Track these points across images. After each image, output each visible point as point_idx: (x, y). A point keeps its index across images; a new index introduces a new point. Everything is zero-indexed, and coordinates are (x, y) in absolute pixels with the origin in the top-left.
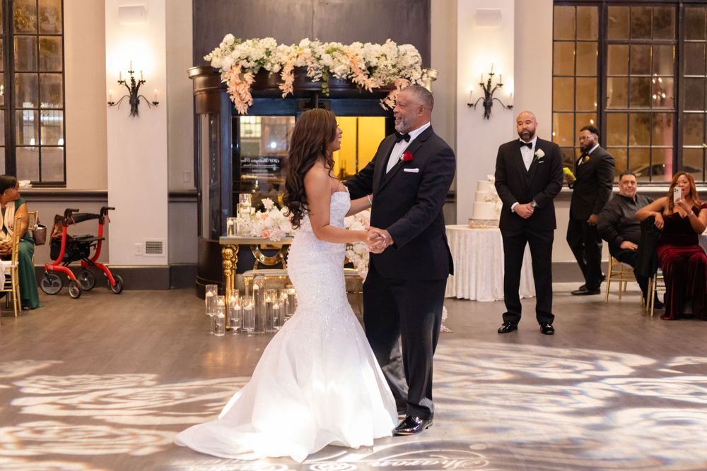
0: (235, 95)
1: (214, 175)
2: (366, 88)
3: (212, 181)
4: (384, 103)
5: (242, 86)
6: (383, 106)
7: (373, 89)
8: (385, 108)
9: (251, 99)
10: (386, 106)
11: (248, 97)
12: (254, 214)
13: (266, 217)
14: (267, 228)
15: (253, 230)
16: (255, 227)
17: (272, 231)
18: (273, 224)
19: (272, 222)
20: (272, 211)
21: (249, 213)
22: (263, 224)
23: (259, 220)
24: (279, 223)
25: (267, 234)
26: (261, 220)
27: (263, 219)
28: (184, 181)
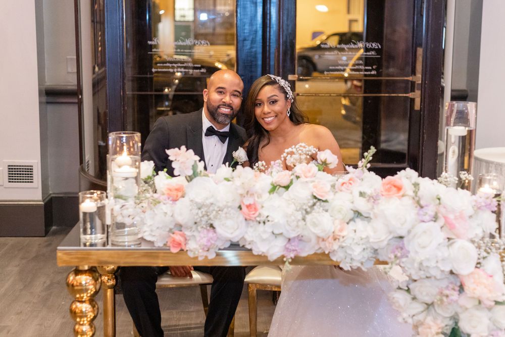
1: (99, 59)
3: (97, 69)
12: (149, 178)
13: (180, 194)
14: (181, 226)
15: (145, 228)
16: (149, 222)
17: (194, 236)
18: (197, 217)
19: (195, 211)
20: (195, 180)
21: (136, 178)
22: (171, 214)
23: (159, 202)
24: (211, 216)
25: (180, 241)
26: (165, 202)
27: (171, 198)
28: (68, 73)
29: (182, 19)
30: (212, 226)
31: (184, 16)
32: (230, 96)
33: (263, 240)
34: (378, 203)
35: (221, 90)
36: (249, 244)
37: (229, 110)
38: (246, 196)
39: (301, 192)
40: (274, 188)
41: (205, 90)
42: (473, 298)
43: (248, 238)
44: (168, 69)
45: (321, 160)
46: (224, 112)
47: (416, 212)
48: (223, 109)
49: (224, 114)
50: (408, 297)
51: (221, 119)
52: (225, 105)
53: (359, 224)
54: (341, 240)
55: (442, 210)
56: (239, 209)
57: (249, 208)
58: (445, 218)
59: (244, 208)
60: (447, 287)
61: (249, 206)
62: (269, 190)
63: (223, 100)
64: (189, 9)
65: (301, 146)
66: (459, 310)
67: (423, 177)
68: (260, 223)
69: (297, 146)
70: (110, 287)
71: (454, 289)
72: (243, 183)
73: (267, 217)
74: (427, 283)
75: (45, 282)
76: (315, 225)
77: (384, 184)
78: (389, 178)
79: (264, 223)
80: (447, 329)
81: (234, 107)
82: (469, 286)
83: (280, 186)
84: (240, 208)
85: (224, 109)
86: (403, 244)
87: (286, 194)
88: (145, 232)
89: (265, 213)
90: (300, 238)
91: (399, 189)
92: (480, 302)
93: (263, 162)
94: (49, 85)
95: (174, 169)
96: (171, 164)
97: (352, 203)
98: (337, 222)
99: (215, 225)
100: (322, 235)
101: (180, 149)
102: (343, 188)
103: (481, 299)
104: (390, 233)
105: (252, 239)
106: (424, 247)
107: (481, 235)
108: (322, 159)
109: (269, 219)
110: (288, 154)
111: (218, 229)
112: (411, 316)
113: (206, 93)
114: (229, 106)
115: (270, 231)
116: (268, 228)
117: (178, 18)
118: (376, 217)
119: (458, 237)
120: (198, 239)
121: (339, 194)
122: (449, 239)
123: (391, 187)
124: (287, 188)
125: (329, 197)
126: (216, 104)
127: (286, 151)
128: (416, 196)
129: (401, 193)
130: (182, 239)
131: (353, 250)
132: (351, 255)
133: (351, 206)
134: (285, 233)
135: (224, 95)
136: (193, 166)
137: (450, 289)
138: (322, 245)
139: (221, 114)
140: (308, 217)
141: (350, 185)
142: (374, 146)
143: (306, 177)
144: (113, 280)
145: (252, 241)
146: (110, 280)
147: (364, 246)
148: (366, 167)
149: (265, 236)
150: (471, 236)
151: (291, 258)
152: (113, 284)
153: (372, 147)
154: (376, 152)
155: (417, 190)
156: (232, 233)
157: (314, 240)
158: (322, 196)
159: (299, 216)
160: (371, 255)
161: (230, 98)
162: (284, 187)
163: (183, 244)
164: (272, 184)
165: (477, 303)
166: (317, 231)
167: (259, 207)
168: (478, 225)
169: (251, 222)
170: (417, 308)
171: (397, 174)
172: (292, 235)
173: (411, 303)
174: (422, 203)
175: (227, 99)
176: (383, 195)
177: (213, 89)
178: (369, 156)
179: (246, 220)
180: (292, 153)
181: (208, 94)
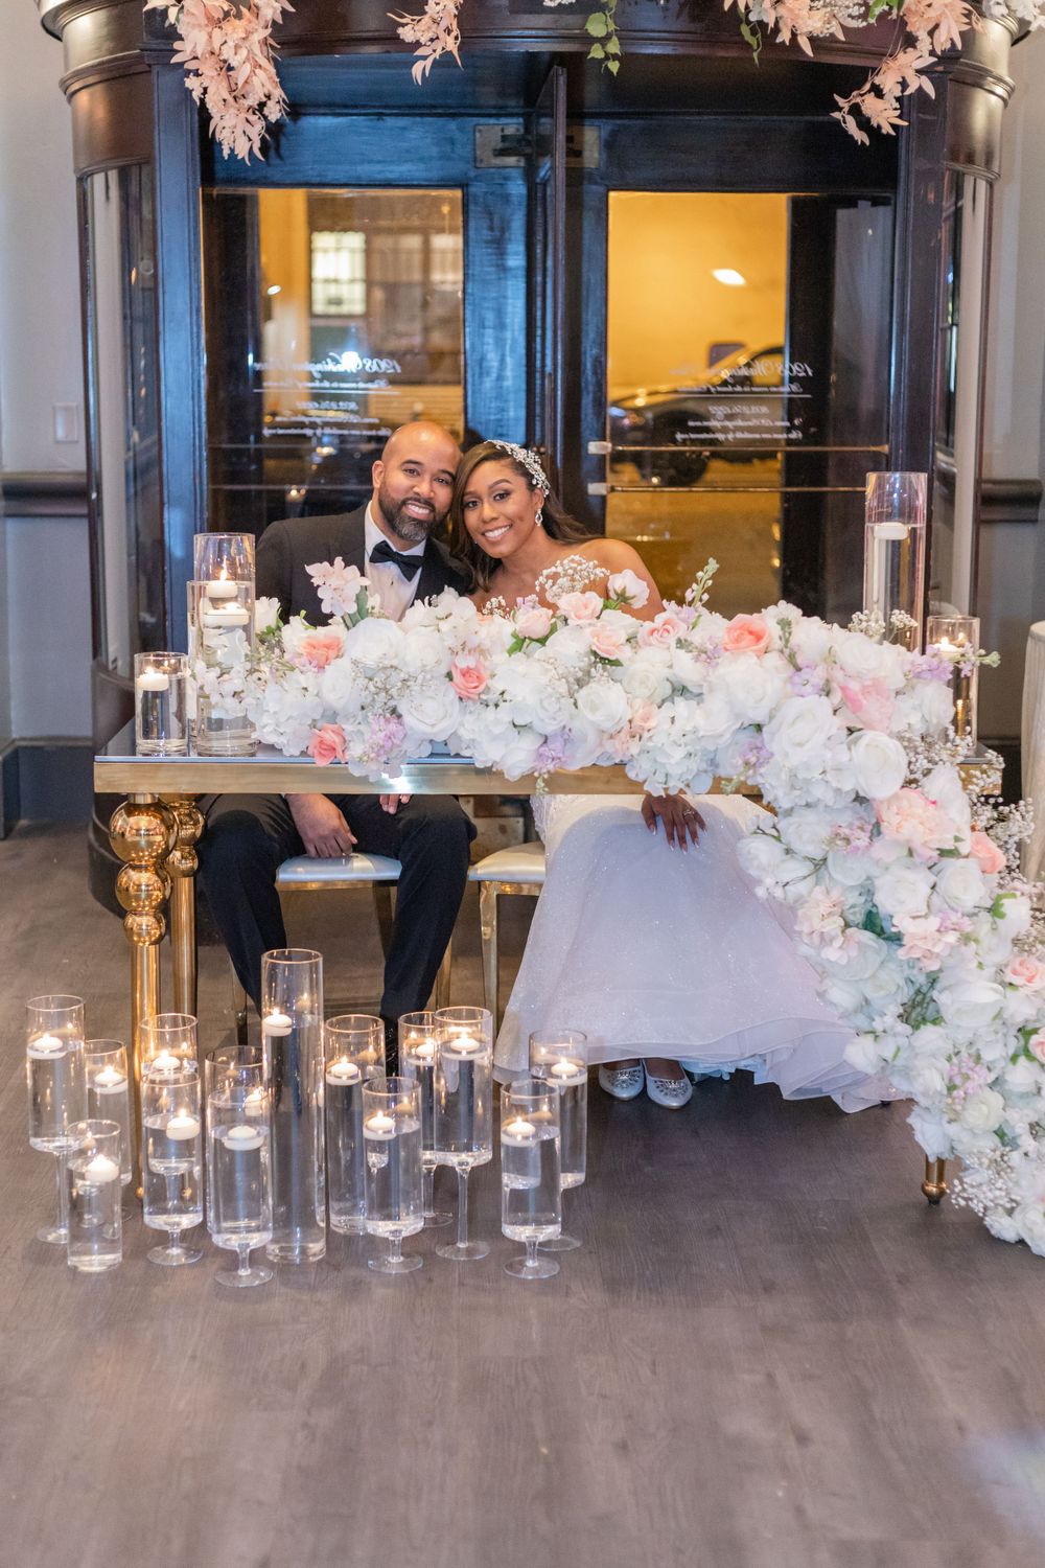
0: (209, 69)
2: (784, 37)
3: (136, 436)
4: (855, 110)
5: (235, 30)
6: (851, 126)
7: (813, 40)
8: (860, 137)
9: (278, 93)
10: (864, 123)
11: (263, 82)
12: (271, 631)
13: (332, 654)
14: (335, 714)
15: (266, 719)
16: (272, 707)
17: (360, 732)
18: (367, 692)
19: (362, 682)
20: (361, 624)
21: (246, 628)
22: (315, 693)
23: (292, 669)
24: (394, 692)
25: (334, 742)
26: (304, 669)
27: (314, 663)
28: (58, 442)
29: (333, 310)
30: (394, 711)
31: (338, 302)
32: (431, 482)
33: (495, 738)
34: (717, 664)
35: (413, 469)
36: (468, 747)
37: (427, 511)
38: (460, 652)
39: (569, 647)
40: (520, 643)
41: (378, 462)
42: (897, 843)
43: (465, 734)
44: (302, 428)
45: (615, 591)
46: (415, 516)
47: (785, 675)
48: (413, 508)
49: (414, 519)
50: (778, 848)
51: (406, 529)
52: (418, 500)
53: (681, 706)
54: (646, 735)
55: (838, 675)
56: (447, 679)
57: (468, 675)
58: (843, 689)
59: (457, 676)
60: (850, 826)
61: (466, 673)
62: (508, 647)
63: (416, 489)
64: (352, 281)
65: (573, 561)
66: (875, 872)
67: (809, 616)
68: (487, 706)
69: (566, 562)
70: (185, 874)
71: (862, 829)
72: (455, 627)
73: (502, 693)
74: (810, 816)
75: (17, 926)
76: (594, 708)
77: (729, 630)
78: (741, 617)
79: (497, 706)
80: (854, 914)
81: (437, 505)
82: (890, 819)
83: (532, 640)
84: (449, 676)
85: (416, 509)
86: (762, 741)
87: (539, 652)
88: (264, 727)
89: (497, 685)
90: (566, 735)
91: (758, 637)
92: (911, 853)
93: (500, 598)
94: (12, 474)
95: (321, 600)
96: (316, 594)
97: (671, 667)
98: (638, 703)
99: (400, 710)
100: (608, 725)
101: (332, 564)
102: (652, 640)
103: (913, 845)
104: (737, 716)
105: (472, 736)
106: (800, 745)
107: (920, 728)
108: (617, 588)
109: (506, 696)
110: (548, 577)
111: (407, 719)
112: (781, 885)
113: (379, 469)
114: (428, 503)
115: (507, 719)
116: (504, 714)
117: (319, 308)
118: (711, 690)
119: (871, 727)
120: (367, 737)
121: (644, 653)
122: (851, 731)
123: (742, 634)
124: (542, 641)
125: (625, 654)
126: (400, 497)
127: (545, 572)
128: (786, 647)
129: (762, 644)
130: (337, 740)
131: (668, 756)
132: (663, 765)
133: (667, 673)
134: (537, 724)
135: (418, 479)
136: (358, 597)
137: (855, 827)
138: (609, 746)
139: (410, 517)
140: (582, 695)
141: (666, 634)
142: (714, 558)
143: (579, 618)
144: (193, 859)
145: (473, 740)
146: (186, 859)
147: (690, 749)
148: (701, 600)
149: (497, 730)
150: (899, 726)
151: (549, 772)
152: (192, 868)
153: (711, 560)
154: (718, 569)
155: (787, 634)
156: (433, 725)
157: (592, 738)
158: (607, 652)
159: (563, 688)
160: (704, 766)
161: (431, 485)
162: (537, 641)
163: (339, 750)
164: (514, 635)
165: (906, 852)
166: (597, 717)
167: (485, 674)
168: (914, 708)
169: (470, 703)
170: (795, 869)
171: (760, 612)
172: (550, 728)
173: (783, 861)
174: (800, 660)
175: (423, 488)
176: (726, 650)
177: (395, 462)
178: (706, 577)
179: (461, 699)
180: (555, 577)
181: (385, 470)
